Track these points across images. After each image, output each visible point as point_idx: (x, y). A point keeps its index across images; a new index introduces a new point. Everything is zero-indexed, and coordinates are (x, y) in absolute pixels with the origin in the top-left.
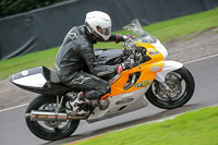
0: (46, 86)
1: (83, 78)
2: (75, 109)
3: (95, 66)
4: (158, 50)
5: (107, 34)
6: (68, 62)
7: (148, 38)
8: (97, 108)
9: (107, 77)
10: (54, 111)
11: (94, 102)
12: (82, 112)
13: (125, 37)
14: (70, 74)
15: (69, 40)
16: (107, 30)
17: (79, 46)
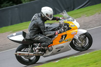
0: (23, 40)
1: (40, 37)
2: (37, 51)
3: (45, 32)
4: (75, 24)
5: (51, 17)
6: (33, 29)
7: (70, 19)
8: (48, 51)
9: (51, 37)
10: (28, 52)
11: (46, 48)
12: (40, 52)
13: (61, 18)
14: (34, 35)
15: (34, 20)
16: (51, 15)
17: (38, 23)
